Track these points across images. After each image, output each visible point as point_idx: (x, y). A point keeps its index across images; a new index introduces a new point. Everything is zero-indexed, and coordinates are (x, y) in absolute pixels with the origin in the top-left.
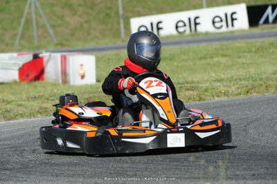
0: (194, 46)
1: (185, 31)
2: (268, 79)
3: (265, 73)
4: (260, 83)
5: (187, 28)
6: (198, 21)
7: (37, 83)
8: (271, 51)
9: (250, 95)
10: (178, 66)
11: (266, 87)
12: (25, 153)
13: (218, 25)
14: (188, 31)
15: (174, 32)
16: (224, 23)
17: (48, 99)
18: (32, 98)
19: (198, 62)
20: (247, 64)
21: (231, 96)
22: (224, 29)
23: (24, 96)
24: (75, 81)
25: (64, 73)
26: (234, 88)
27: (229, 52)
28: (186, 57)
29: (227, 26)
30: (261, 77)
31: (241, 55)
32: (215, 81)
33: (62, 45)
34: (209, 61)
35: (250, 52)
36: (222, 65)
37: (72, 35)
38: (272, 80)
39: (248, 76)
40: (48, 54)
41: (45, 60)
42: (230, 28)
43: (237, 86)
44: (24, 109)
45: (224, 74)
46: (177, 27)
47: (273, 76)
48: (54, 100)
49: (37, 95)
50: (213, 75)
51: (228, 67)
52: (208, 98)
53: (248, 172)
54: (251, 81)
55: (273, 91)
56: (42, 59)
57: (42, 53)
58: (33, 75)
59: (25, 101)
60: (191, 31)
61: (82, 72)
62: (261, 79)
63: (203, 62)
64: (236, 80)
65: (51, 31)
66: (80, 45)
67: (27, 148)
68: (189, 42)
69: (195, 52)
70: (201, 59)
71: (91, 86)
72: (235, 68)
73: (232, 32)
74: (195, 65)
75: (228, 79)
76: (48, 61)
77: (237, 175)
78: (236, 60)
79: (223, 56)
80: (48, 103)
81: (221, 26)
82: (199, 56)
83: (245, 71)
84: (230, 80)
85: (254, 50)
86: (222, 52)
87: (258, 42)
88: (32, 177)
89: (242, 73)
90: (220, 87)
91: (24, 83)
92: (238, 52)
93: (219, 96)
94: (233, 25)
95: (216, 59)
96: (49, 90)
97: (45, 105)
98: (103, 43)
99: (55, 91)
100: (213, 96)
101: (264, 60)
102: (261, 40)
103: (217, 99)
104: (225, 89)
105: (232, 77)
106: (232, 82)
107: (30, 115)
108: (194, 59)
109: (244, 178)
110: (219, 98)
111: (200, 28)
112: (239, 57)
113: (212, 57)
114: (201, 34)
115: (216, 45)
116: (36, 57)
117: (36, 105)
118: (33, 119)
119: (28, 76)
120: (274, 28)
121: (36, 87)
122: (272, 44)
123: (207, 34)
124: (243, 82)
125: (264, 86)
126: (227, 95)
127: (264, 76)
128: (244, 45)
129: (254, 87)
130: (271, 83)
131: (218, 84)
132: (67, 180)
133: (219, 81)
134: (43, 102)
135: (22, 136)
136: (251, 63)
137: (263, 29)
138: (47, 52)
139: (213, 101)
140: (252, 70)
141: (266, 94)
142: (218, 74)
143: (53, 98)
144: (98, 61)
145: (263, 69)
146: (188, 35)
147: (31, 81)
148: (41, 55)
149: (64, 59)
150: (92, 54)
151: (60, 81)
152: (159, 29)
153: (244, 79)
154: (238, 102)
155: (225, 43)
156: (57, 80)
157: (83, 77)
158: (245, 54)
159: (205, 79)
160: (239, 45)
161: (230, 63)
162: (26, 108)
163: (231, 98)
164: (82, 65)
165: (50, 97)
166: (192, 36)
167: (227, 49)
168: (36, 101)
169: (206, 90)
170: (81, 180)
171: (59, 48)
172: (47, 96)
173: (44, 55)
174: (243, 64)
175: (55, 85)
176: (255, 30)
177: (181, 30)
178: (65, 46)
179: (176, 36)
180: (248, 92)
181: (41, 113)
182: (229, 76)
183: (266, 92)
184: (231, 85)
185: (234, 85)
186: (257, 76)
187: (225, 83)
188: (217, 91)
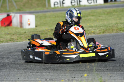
1: (75, 5)
2: (113, 26)
3: (111, 24)
5: (76, 3)
7: (9, 27)
8: (114, 14)
9: (105, 34)
11: (112, 30)
12: (4, 59)
15: (70, 5)
16: (92, 1)
17: (14, 34)
18: (7, 34)
20: (103, 20)
21: (96, 34)
22: (93, 4)
23: (3, 33)
24: (26, 26)
25: (21, 23)
26: (97, 30)
27: (95, 14)
32: (89, 27)
33: (20, 10)
34: (86, 18)
35: (104, 14)
36: (92, 20)
37: (24, 6)
38: (115, 27)
39: (104, 25)
40: (14, 14)
41: (12, 17)
42: (95, 3)
43: (99, 29)
44: (3, 39)
45: (93, 24)
46: (71, 3)
47: (115, 25)
48: (16, 35)
49: (9, 33)
50: (88, 24)
51: (94, 21)
53: (105, 68)
54: (105, 27)
55: (115, 32)
56: (11, 16)
57: (11, 14)
58: (7, 24)
59: (3, 35)
60: (78, 4)
61: (29, 22)
62: (110, 27)
64: (98, 27)
65: (15, 4)
66: (28, 10)
67: (5, 57)
71: (33, 29)
72: (98, 21)
73: (96, 5)
75: (95, 26)
76: (14, 17)
77: (100, 70)
78: (98, 18)
79: (93, 16)
80: (14, 36)
81: (91, 3)
84: (96, 27)
85: (106, 13)
86: (92, 14)
87: (108, 10)
88: (8, 69)
89: (101, 23)
90: (91, 30)
91: (3, 27)
92: (99, 14)
93: (91, 34)
94: (96, 2)
95: (89, 17)
96: (14, 30)
97: (12, 37)
98: (38, 9)
99: (17, 31)
100: (88, 34)
101: (110, 18)
102: (109, 9)
104: (94, 31)
105: (97, 26)
106: (97, 28)
107: (6, 42)
109: (103, 71)
110: (91, 35)
111: (81, 3)
112: (100, 16)
113: (87, 16)
114: (82, 6)
115: (89, 11)
116: (8, 15)
117: (8, 37)
118: (7, 43)
119: (4, 24)
120: (115, 3)
121: (8, 29)
122: (114, 11)
123: (85, 6)
124: (101, 28)
125: (111, 29)
126: (95, 34)
127: (111, 25)
128: (101, 11)
129: (107, 30)
130: (114, 28)
131: (91, 28)
132: (23, 71)
133: (91, 27)
134: (12, 36)
135: (3, 51)
136: (105, 19)
137: (110, 4)
138: (13, 13)
140: (105, 22)
141: (112, 33)
142: (90, 24)
143: (16, 34)
144: (36, 17)
145: (110, 22)
147: (6, 26)
148: (10, 15)
149: (21, 17)
150: (34, 15)
151: (19, 26)
152: (63, 3)
153: (102, 26)
154: (99, 37)
155: (93, 10)
156: (17, 26)
157: (29, 25)
158: (102, 15)
161: (96, 19)
162: (4, 38)
163: (97, 35)
164: (29, 19)
165: (15, 33)
166: (78, 6)
168: (9, 35)
170: (30, 71)
171: (18, 11)
172: (13, 33)
173: (12, 15)
174: (101, 19)
175: (16, 28)
176: (107, 4)
177: (73, 4)
178: (21, 11)
179: (71, 7)
180: (104, 32)
181: (11, 41)
182: (95, 25)
183: (112, 32)
184: (96, 29)
185: (98, 29)
186: (108, 25)
187: (93, 28)
188: (90, 32)
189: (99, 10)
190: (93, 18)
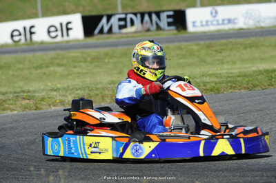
0: (29, 55)
1: (20, 40)
2: (104, 89)
3: (101, 83)
4: (97, 92)
5: (22, 37)
6: (33, 30)
8: (106, 61)
10: (13, 75)
11: (102, 96)
13: (53, 34)
14: (23, 41)
15: (9, 41)
16: (59, 33)
19: (34, 71)
20: (83, 74)
22: (59, 39)
26: (70, 97)
27: (65, 61)
28: (22, 66)
29: (62, 36)
30: (97, 86)
31: (76, 64)
32: (51, 90)
34: (44, 70)
35: (85, 61)
36: (58, 75)
38: (109, 91)
39: (84, 86)
42: (66, 38)
43: (73, 96)
45: (60, 83)
46: (12, 36)
47: (109, 86)
50: (50, 84)
51: (63, 76)
52: (44, 107)
54: (87, 91)
55: (108, 101)
60: (26, 39)
62: (97, 89)
63: (39, 71)
64: (72, 89)
68: (24, 51)
69: (30, 61)
70: (36, 68)
72: (70, 77)
73: (68, 42)
74: (31, 74)
75: (64, 88)
78: (72, 69)
79: (59, 65)
81: (57, 36)
82: (35, 65)
83: (80, 80)
84: (67, 89)
85: (89, 59)
86: (57, 61)
87: (93, 52)
89: (78, 82)
90: (56, 96)
92: (73, 61)
93: (55, 106)
94: (68, 35)
95: (52, 69)
100: (50, 105)
101: (99, 70)
102: (96, 50)
103: (53, 108)
104: (61, 98)
105: (68, 87)
106: (69, 92)
108: (29, 68)
110: (56, 108)
111: (35, 38)
112: (75, 67)
113: (47, 67)
114: (37, 43)
115: (51, 54)
120: (108, 38)
122: (107, 54)
123: (42, 43)
124: (79, 92)
125: (100, 95)
126: (63, 105)
127: (99, 86)
128: (79, 55)
130: (106, 92)
131: (55, 93)
133: (55, 91)
136: (87, 73)
137: (98, 39)
139: (50, 110)
140: (88, 79)
142: (54, 83)
145: (98, 79)
146: (24, 44)
153: (80, 89)
155: (61, 52)
158: (81, 64)
159: (42, 88)
160: (75, 54)
161: (66, 73)
166: (28, 45)
167: (63, 58)
169: (43, 99)
174: (79, 73)
176: (90, 40)
177: (16, 39)
179: (11, 45)
182: (66, 85)
183: (103, 102)
184: (67, 94)
185: (70, 94)
186: (93, 86)
187: (61, 92)
188: (53, 100)
189: (73, 54)
190: (59, 69)
